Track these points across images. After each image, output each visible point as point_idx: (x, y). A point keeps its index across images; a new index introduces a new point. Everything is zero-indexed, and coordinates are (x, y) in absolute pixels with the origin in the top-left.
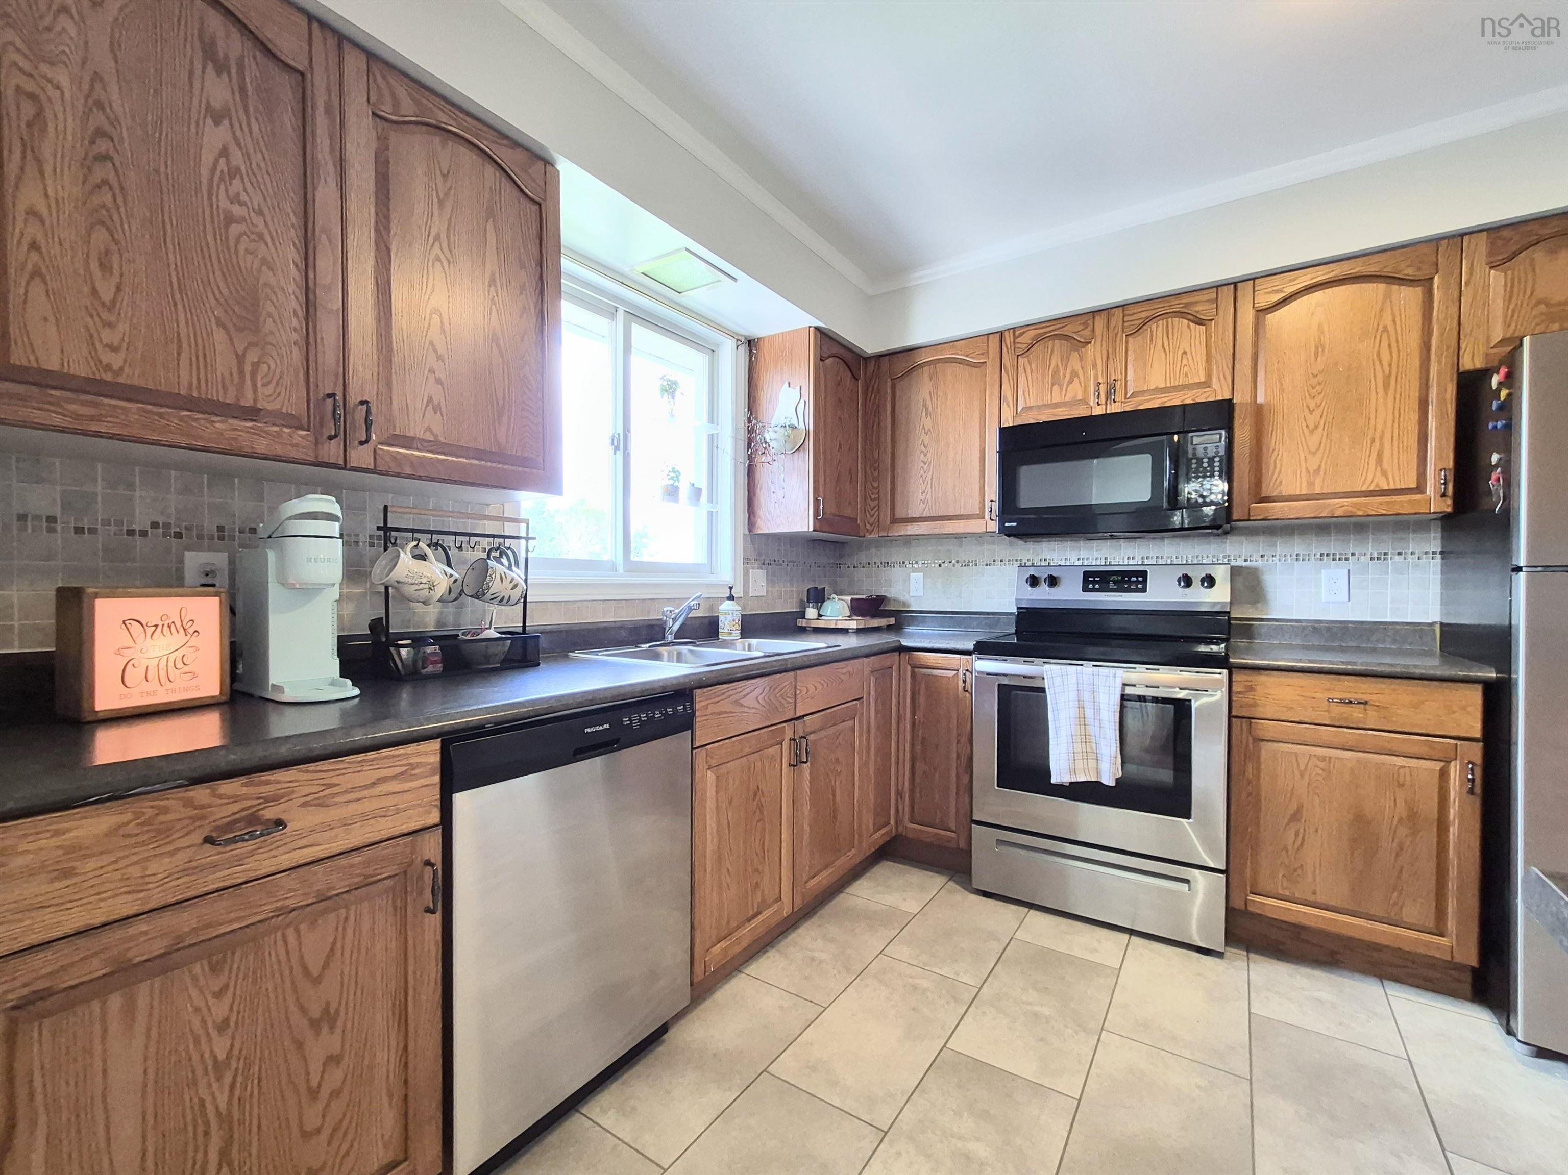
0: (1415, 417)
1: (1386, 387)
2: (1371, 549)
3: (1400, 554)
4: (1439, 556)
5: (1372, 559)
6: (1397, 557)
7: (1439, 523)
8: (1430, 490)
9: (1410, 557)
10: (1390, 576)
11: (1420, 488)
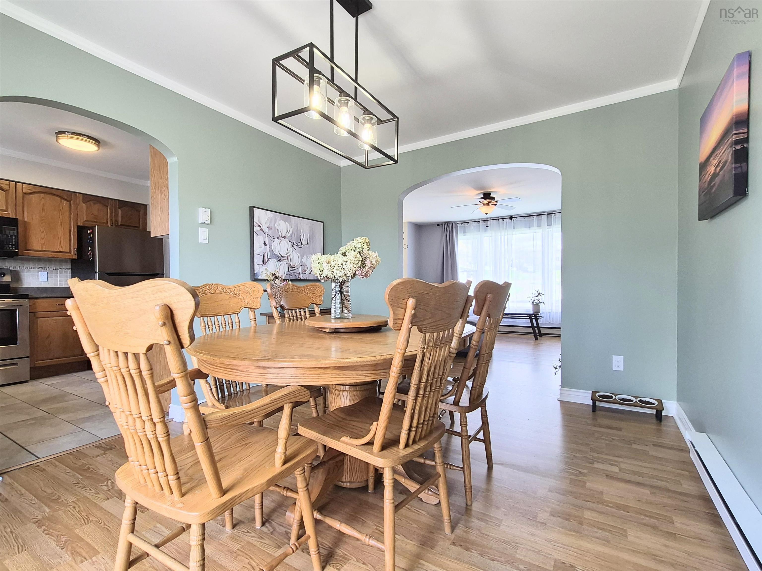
0: (68, 234)
1: (61, 225)
2: (53, 267)
3: (61, 268)
4: (70, 270)
5: (54, 269)
6: (60, 269)
7: (70, 261)
8: (72, 253)
9: (63, 269)
10: (58, 275)
11: (70, 252)
